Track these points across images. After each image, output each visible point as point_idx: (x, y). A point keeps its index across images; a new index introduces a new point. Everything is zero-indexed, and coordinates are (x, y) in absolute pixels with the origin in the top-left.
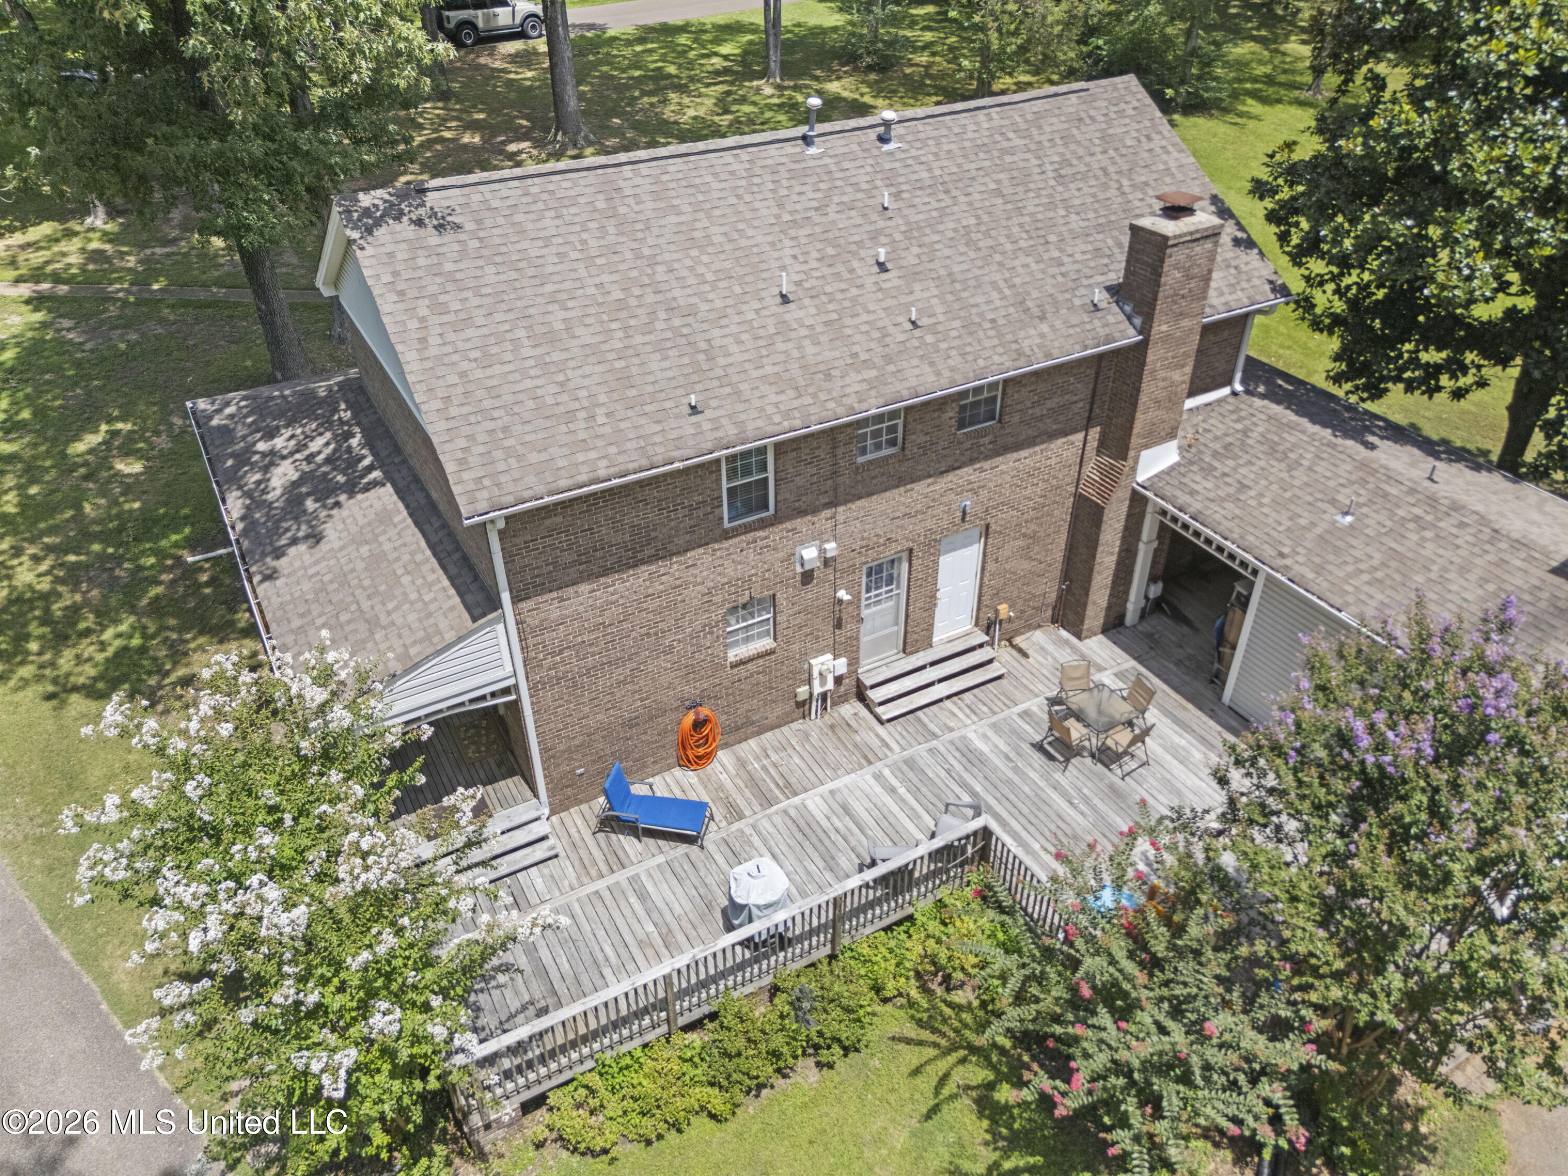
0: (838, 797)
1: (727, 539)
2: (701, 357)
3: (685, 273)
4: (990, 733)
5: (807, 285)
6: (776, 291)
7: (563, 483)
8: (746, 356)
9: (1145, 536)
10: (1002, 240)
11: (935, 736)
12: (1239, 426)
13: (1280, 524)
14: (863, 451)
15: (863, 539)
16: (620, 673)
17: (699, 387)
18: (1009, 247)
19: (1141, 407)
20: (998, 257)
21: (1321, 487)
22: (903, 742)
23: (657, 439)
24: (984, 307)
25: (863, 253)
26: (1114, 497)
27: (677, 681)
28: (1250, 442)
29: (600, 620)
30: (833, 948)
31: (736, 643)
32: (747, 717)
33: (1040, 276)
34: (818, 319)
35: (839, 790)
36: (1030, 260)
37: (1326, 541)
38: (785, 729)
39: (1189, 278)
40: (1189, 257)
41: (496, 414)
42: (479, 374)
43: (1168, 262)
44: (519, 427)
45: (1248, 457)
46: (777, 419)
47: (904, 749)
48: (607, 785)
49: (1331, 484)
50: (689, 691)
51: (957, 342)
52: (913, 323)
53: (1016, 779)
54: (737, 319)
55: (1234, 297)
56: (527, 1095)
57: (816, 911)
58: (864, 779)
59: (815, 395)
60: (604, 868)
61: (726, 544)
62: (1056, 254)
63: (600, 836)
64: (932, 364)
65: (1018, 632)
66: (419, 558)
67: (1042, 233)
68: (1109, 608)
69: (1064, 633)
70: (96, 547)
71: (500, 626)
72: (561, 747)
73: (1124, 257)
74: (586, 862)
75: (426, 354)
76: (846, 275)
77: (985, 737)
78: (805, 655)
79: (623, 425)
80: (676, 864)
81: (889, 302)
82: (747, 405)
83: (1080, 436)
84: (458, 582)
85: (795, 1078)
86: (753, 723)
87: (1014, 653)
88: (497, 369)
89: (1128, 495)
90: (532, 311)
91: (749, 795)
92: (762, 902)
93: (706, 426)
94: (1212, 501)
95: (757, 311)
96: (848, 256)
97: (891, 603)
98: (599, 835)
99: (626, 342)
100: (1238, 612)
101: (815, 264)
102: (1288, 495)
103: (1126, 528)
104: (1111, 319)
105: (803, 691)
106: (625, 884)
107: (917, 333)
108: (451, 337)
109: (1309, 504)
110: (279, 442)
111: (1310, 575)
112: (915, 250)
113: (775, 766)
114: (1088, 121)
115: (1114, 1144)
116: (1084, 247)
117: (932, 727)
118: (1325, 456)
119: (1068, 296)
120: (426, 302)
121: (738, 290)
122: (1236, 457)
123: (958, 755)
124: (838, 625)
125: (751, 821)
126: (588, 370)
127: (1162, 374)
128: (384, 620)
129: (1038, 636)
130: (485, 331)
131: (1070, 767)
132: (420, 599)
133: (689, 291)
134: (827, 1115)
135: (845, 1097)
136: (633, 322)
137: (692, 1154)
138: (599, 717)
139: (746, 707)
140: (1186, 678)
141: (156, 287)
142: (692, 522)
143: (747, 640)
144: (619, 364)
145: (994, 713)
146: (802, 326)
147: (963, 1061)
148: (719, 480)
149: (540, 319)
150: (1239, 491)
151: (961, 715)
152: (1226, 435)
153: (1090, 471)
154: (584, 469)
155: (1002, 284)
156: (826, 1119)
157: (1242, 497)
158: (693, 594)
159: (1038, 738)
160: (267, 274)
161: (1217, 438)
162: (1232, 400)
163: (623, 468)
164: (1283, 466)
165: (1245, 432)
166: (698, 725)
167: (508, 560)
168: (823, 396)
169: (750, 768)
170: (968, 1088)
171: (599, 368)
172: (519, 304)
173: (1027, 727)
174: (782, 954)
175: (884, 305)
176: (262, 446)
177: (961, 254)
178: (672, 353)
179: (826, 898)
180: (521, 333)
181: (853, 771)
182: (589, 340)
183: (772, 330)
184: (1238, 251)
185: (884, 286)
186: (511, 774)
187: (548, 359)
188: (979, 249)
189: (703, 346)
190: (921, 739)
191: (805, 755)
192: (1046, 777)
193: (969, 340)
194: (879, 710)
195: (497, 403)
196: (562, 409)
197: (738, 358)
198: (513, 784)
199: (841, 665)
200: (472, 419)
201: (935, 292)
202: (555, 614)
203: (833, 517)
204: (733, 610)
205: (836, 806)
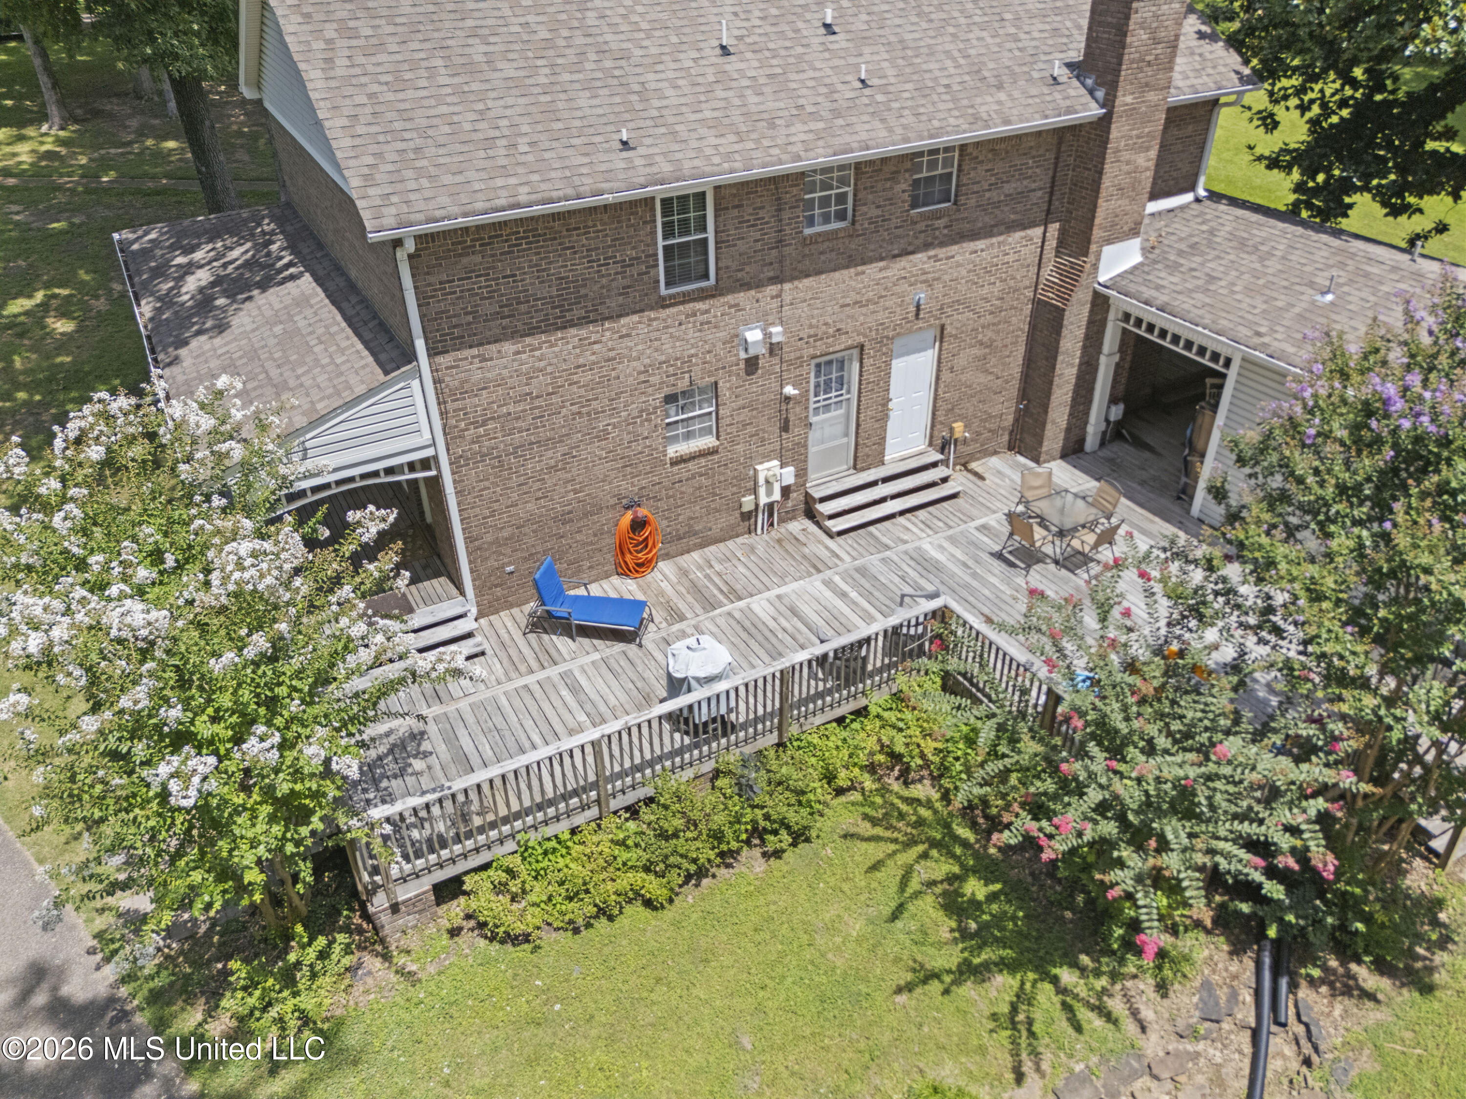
0: (786, 601)
1: (664, 307)
2: (634, 98)
3: (618, 20)
4: (946, 544)
5: (749, 40)
6: (716, 43)
7: (480, 206)
8: (683, 100)
9: (1106, 349)
10: (956, 14)
11: (888, 547)
12: (1204, 228)
13: (1255, 307)
14: (811, 222)
15: (811, 326)
16: (551, 456)
17: (631, 125)
18: (962, 21)
19: (1103, 194)
20: (951, 30)
21: (1298, 273)
22: (854, 553)
23: (584, 170)
24: (938, 73)
25: (808, 16)
26: (1075, 297)
27: (613, 474)
28: (1218, 240)
29: (527, 389)
30: (780, 736)
31: (675, 439)
32: (690, 526)
33: (996, 49)
34: (761, 72)
35: (786, 595)
36: (984, 34)
37: (1306, 319)
38: (730, 543)
39: (1156, 41)
40: (1156, 16)
41: (407, 135)
42: (390, 96)
43: (1135, 18)
44: (433, 150)
45: (1216, 253)
46: (716, 160)
47: (855, 559)
48: (537, 576)
49: (1308, 269)
50: (628, 487)
51: (909, 103)
52: (863, 81)
53: (975, 583)
54: (673, 66)
55: (1200, 81)
56: (440, 876)
57: (760, 683)
58: (815, 585)
59: (757, 141)
60: (534, 665)
61: (664, 313)
62: (1012, 30)
63: (532, 637)
64: (883, 120)
65: (973, 457)
66: (334, 329)
67: (998, 10)
68: (1068, 430)
69: (1021, 459)
70: (22, 395)
71: (416, 383)
72: (488, 538)
73: (1084, 38)
74: (515, 659)
75: (332, 74)
76: (791, 34)
77: (941, 547)
78: (750, 460)
79: (547, 155)
80: (612, 661)
81: (837, 62)
82: (683, 146)
83: (1038, 231)
84: (372, 345)
85: (738, 868)
86: (696, 534)
87: (970, 476)
88: (410, 94)
89: (1089, 297)
90: (450, 42)
91: (689, 598)
92: (702, 674)
93: (639, 162)
94: (1179, 293)
95: (694, 60)
96: (794, 18)
97: (841, 412)
98: (529, 636)
99: (553, 79)
100: (1208, 413)
101: (758, 22)
102: (1261, 282)
103: (1087, 337)
104: (1072, 92)
105: (748, 501)
106: (556, 679)
107: (867, 91)
108: (361, 60)
109: (1285, 288)
110: (198, 255)
111: (1291, 350)
112: (864, 17)
113: (719, 574)
115: (1113, 885)
116: (1041, 27)
117: (885, 540)
118: (1298, 245)
119: (1025, 69)
120: (335, 26)
121: (674, 39)
122: (1202, 254)
123: (912, 563)
124: (785, 428)
125: (693, 622)
126: (510, 101)
127: (1125, 156)
128: (292, 383)
129: (994, 461)
130: (398, 57)
131: (1032, 572)
132: (333, 362)
133: (622, 37)
134: (775, 903)
135: (794, 886)
136: (560, 61)
137: (624, 942)
138: (530, 506)
139: (688, 513)
140: (1152, 495)
141: (105, 179)
142: (627, 282)
143: (688, 436)
144: (543, 99)
145: (950, 527)
146: (745, 77)
147: (925, 856)
148: (654, 233)
149: (460, 51)
150: (1208, 282)
151: (915, 529)
152: (1191, 236)
153: (1048, 272)
154: (503, 193)
155: (956, 54)
156: (773, 907)
157: (1212, 287)
158: (628, 370)
159: (997, 548)
160: (207, 134)
161: (1181, 239)
162: (1195, 206)
163: (546, 195)
164: (1254, 257)
165: (1212, 232)
166: (638, 525)
167: (422, 304)
168: (766, 143)
169: (692, 576)
170: (932, 883)
171: (522, 101)
172: (436, 35)
173: (985, 539)
174: (724, 741)
175: (831, 64)
176: (180, 260)
177: (913, 24)
178: (601, 92)
179: (772, 670)
180: (439, 62)
181: (801, 578)
182: (512, 73)
183: (711, 78)
184: (1201, 42)
185: (831, 47)
186: (437, 575)
187: (466, 88)
188: (931, 21)
189: (637, 88)
190: (872, 550)
191: (751, 565)
192: (1008, 582)
193: (923, 102)
194: (829, 523)
195: (408, 125)
196: (481, 136)
197: (674, 101)
198: (441, 584)
199: (788, 475)
200: (381, 138)
201: (886, 56)
202: (477, 376)
203: (779, 296)
204: (670, 399)
205: (782, 609)
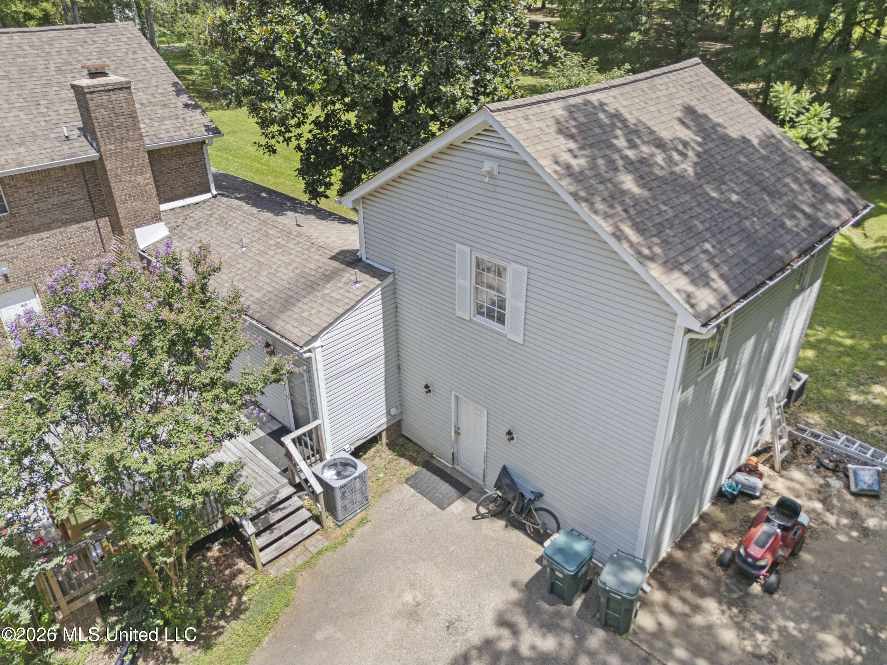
21: (238, 236)
28: (212, 219)
33: (27, 122)
36: (21, 113)
37: (227, 263)
39: (118, 115)
40: (110, 101)
43: (92, 103)
49: (243, 233)
55: (178, 134)
62: (44, 110)
67: (36, 99)
83: (92, 223)
102: (218, 243)
104: (79, 144)
109: (227, 245)
114: (91, 43)
116: (68, 107)
119: (46, 132)
122: (200, 228)
127: (126, 178)
152: (201, 218)
153: (113, 246)
162: (214, 200)
164: (223, 229)
165: (211, 215)
184: (186, 110)
